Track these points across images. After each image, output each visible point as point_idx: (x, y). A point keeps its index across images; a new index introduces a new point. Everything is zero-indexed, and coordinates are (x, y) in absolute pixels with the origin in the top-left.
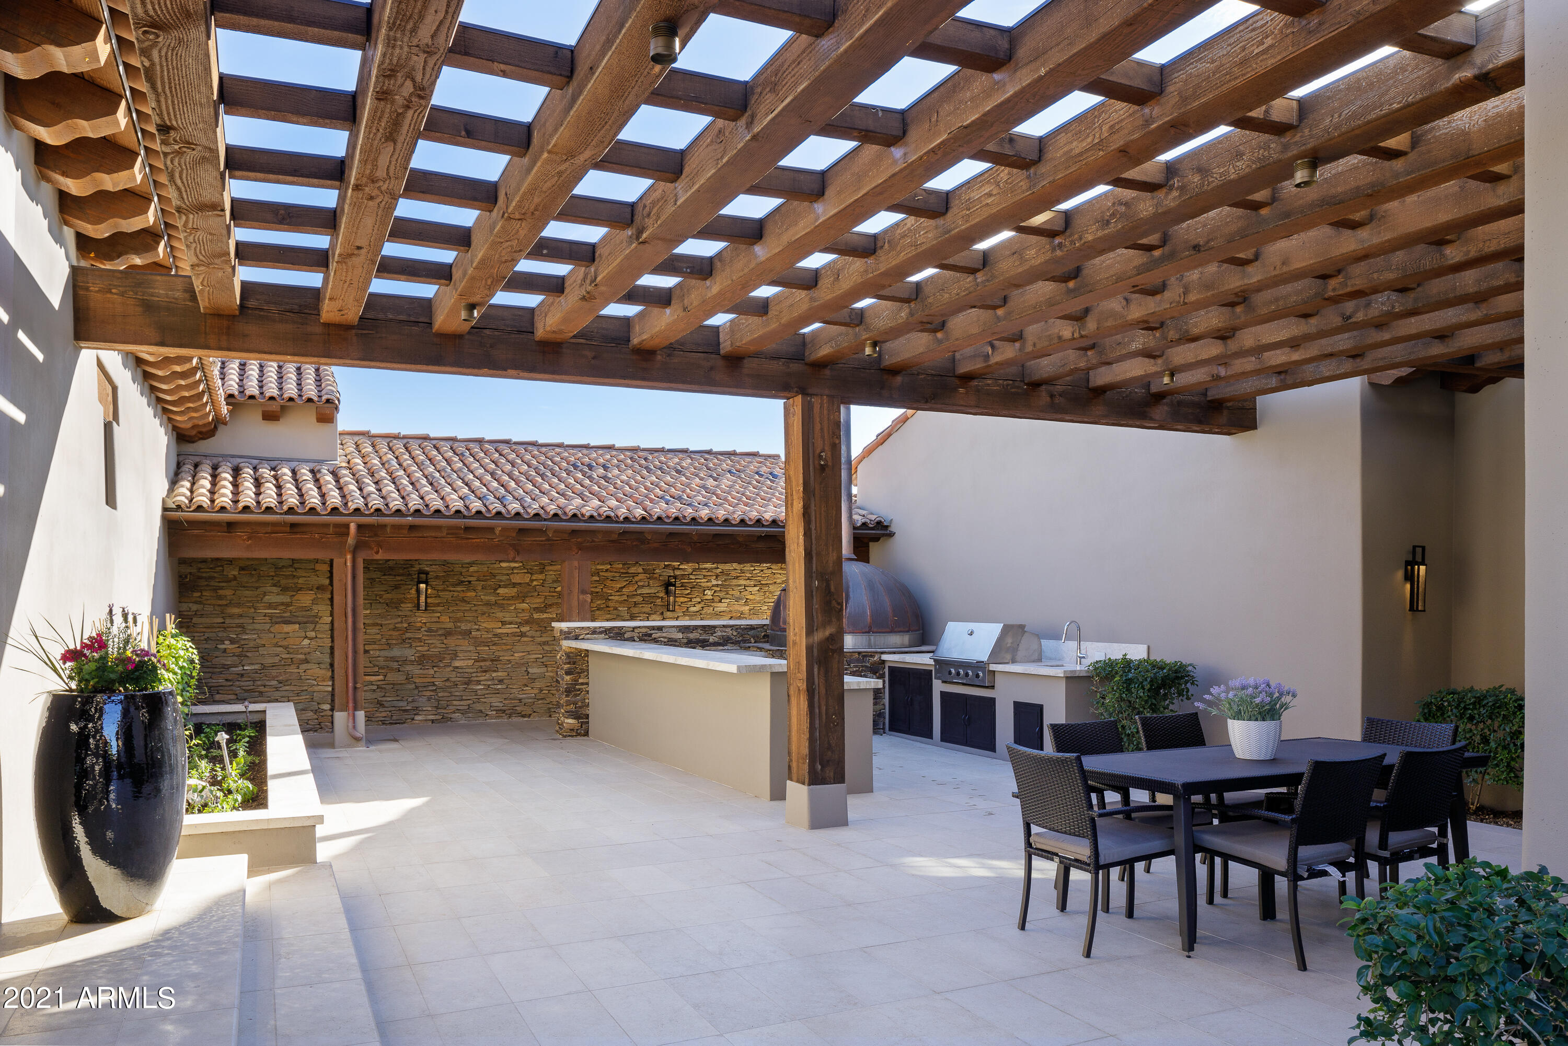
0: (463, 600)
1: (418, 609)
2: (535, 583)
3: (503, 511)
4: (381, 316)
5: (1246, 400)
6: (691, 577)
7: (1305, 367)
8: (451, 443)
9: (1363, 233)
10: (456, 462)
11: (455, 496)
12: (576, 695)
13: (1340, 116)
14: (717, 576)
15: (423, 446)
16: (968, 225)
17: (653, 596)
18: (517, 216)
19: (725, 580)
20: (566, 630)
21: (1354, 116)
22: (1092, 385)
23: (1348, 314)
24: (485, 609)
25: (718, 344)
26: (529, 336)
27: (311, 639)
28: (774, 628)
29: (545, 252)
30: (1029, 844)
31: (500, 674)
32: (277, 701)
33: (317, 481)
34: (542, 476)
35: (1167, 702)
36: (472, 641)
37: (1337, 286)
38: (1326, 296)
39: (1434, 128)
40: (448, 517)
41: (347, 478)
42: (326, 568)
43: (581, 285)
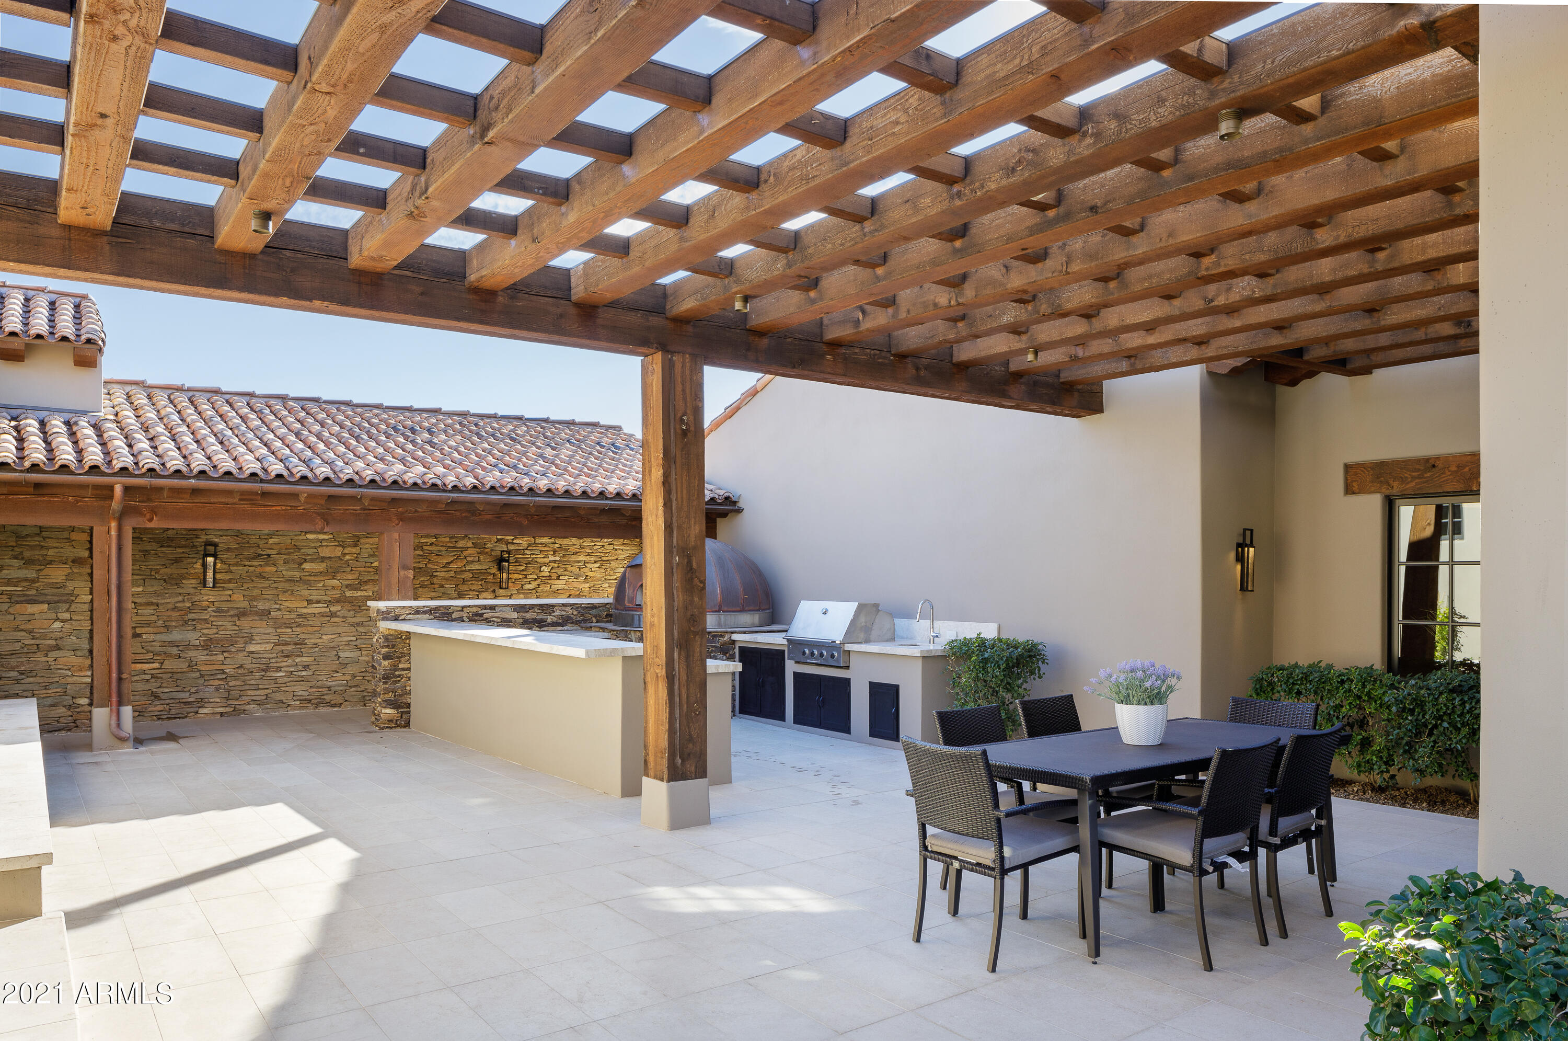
0: (261, 576)
1: (205, 586)
2: (347, 557)
3: (310, 475)
4: (145, 222)
5: (1093, 384)
6: (526, 552)
7: (1153, 352)
8: (248, 398)
9: (1251, 207)
10: (253, 420)
11: (250, 457)
12: (396, 682)
13: (1273, 62)
14: (555, 552)
15: (212, 400)
16: (870, 156)
17: (486, 572)
18: (324, 87)
19: (564, 556)
20: (385, 609)
21: (1289, 63)
22: (955, 360)
23: (1210, 297)
24: (287, 586)
25: (570, 289)
26: (342, 262)
27: (64, 621)
28: (619, 607)
29: (362, 150)
30: (925, 847)
31: (304, 659)
32: (17, 696)
33: (72, 434)
34: (358, 438)
35: (1020, 681)
36: (272, 622)
37: (1210, 265)
38: (1199, 275)
39: (1344, 93)
40: (240, 480)
41: (111, 430)
42: (85, 537)
43: (408, 199)
